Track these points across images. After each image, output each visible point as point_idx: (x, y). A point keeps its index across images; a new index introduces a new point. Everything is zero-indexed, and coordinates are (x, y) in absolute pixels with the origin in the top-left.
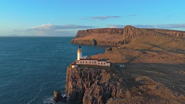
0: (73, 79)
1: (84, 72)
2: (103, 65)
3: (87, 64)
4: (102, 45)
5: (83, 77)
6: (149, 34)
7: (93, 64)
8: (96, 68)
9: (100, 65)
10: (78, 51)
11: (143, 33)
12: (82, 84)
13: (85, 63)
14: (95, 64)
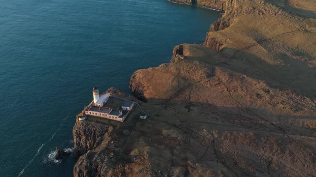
0: (78, 134)
1: (89, 129)
2: (115, 119)
3: (97, 115)
4: (204, 5)
5: (87, 135)
6: (264, 12)
7: (104, 117)
8: (104, 124)
9: (111, 118)
10: (94, 93)
11: (254, 9)
12: (86, 143)
13: (95, 115)
14: (106, 117)
